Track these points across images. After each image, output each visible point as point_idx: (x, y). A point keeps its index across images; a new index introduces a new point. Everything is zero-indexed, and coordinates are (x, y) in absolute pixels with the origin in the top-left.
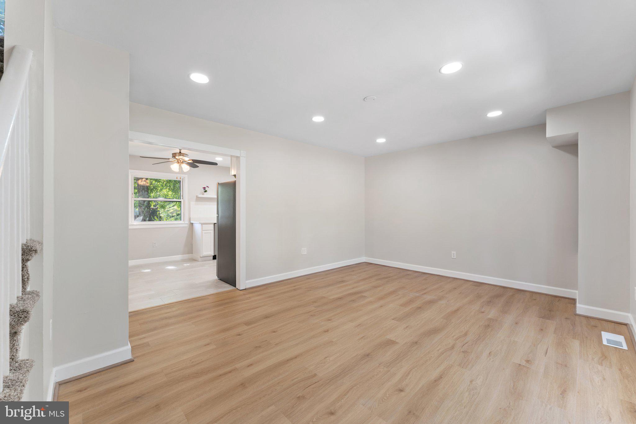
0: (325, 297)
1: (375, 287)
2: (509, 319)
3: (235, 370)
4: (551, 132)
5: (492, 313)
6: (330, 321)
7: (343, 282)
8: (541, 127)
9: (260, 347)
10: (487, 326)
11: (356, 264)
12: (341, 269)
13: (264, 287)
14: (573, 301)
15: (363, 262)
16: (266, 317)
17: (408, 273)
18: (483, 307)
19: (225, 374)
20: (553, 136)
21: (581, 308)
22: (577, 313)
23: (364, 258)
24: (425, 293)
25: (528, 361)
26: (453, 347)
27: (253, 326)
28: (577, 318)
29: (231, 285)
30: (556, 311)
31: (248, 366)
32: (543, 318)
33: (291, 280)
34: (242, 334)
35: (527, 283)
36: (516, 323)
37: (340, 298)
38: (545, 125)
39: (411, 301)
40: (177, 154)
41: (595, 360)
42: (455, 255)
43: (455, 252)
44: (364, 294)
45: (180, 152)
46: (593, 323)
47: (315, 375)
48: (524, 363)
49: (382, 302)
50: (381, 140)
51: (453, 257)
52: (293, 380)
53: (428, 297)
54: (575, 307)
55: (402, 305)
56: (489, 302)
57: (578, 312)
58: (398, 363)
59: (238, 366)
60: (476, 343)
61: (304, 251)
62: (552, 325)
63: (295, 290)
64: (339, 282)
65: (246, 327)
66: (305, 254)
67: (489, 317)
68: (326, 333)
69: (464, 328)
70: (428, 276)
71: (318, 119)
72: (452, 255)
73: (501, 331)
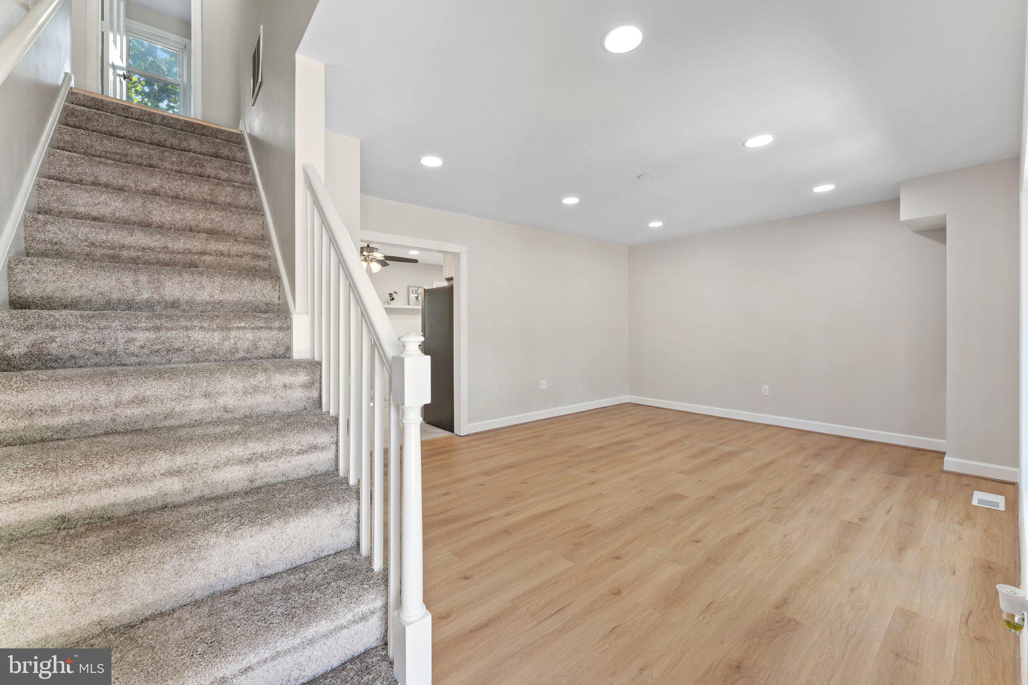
0: (580, 446)
1: (650, 435)
2: (843, 476)
3: (491, 518)
4: (906, 213)
5: (820, 467)
6: (594, 473)
7: (601, 428)
8: (893, 203)
9: (512, 497)
10: (811, 483)
11: (616, 405)
12: (595, 411)
13: (492, 433)
14: (941, 455)
15: (627, 403)
16: (509, 467)
17: (696, 418)
18: (807, 460)
19: (481, 521)
20: (910, 218)
21: (951, 463)
22: (944, 469)
23: (628, 396)
24: (723, 443)
25: (862, 519)
26: (762, 503)
27: (495, 476)
28: (944, 475)
29: (445, 430)
30: (914, 467)
31: (506, 515)
32: (893, 474)
33: (526, 425)
34: (485, 484)
35: (876, 431)
36: (853, 480)
37: (601, 448)
38: (898, 201)
39: (703, 452)
40: (365, 249)
41: (954, 520)
42: (767, 391)
43: (767, 387)
44: (635, 444)
45: (368, 246)
46: (965, 481)
47: (589, 526)
48: (856, 520)
49: (660, 453)
50: (656, 224)
51: (764, 394)
52: (564, 529)
53: (727, 448)
54: (942, 463)
55: (691, 457)
56: (817, 456)
57: (946, 467)
58: (691, 517)
59: (493, 514)
60: (793, 500)
61: (544, 384)
62: (904, 483)
63: (536, 437)
64: (596, 428)
65: (486, 478)
66: (544, 388)
67: (815, 472)
68: (593, 485)
69: (779, 484)
70: (725, 421)
71: (571, 201)
72: (763, 391)
73: (830, 488)
